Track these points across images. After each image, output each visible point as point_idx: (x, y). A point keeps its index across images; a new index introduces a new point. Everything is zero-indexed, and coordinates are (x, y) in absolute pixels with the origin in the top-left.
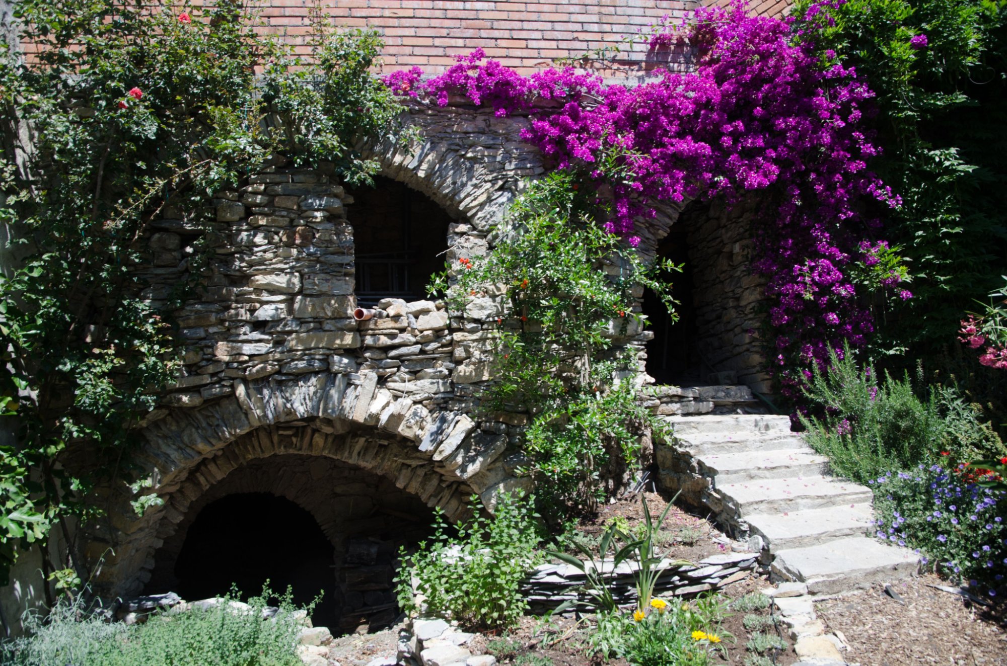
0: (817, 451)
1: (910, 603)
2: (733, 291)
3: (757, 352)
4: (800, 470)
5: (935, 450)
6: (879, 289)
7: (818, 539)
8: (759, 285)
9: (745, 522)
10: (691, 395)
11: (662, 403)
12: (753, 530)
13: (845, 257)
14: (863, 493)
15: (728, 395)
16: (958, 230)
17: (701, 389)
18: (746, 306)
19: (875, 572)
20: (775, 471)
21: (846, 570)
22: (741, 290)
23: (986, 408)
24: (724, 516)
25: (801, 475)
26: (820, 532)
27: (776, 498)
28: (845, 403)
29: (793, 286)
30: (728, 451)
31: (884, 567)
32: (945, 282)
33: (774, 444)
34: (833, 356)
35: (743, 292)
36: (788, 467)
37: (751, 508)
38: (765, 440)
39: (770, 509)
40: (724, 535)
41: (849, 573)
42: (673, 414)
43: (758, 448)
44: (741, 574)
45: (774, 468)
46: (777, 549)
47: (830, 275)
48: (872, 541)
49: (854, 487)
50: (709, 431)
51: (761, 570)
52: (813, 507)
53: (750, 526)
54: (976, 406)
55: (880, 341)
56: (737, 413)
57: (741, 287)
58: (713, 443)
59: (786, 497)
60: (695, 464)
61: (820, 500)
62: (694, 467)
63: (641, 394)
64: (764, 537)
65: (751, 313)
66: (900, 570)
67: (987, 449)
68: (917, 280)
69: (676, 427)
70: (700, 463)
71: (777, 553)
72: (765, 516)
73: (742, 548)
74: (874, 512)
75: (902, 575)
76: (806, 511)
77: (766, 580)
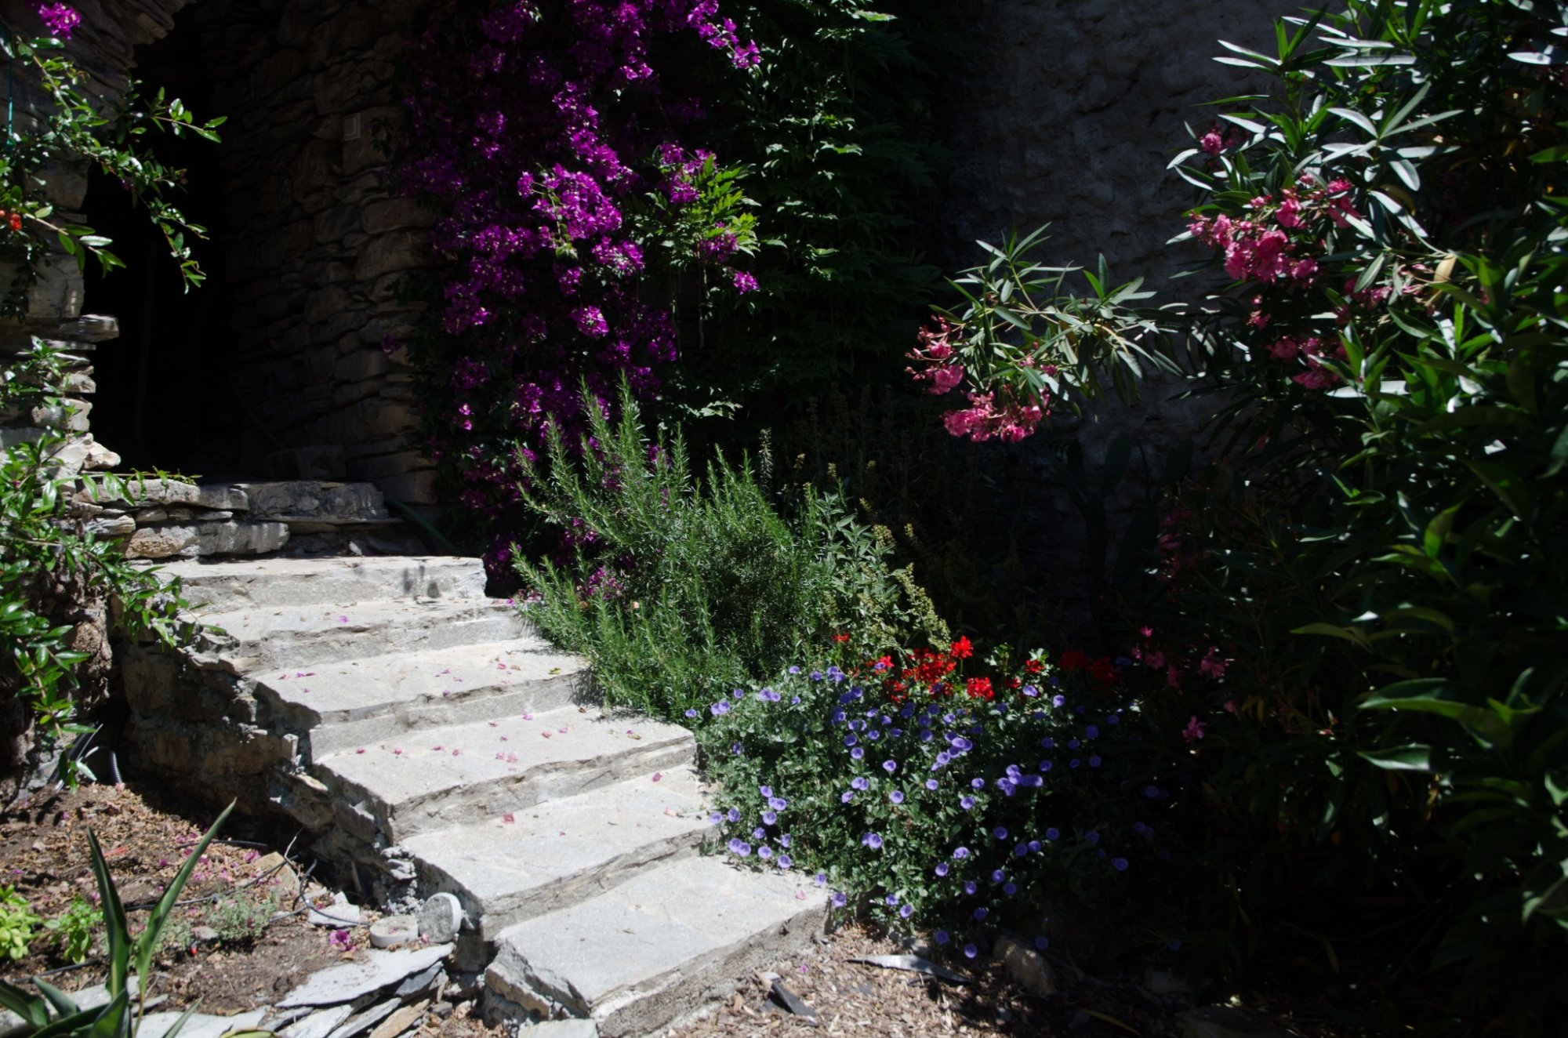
0: (558, 643)
1: (828, 1016)
2: (339, 242)
3: (399, 401)
4: (527, 695)
5: (810, 631)
6: (693, 263)
7: (598, 879)
8: (413, 228)
9: (405, 856)
10: (227, 504)
11: (140, 525)
12: (430, 879)
13: (626, 175)
14: (677, 742)
15: (326, 505)
16: (850, 149)
17: (255, 488)
18: (373, 281)
19: (744, 951)
20: (468, 702)
21: (684, 960)
22: (362, 239)
23: (898, 535)
24: (338, 839)
25: (528, 707)
26: (603, 861)
27: (483, 779)
28: (620, 523)
29: (505, 235)
30: (341, 656)
31: (762, 935)
32: (822, 262)
33: (456, 629)
34: (596, 412)
35: (366, 244)
36: (499, 690)
37: (421, 814)
38: (433, 622)
39: (469, 810)
40: (341, 897)
41: (692, 967)
42: (176, 557)
43: (416, 644)
44: (406, 1016)
45: (466, 695)
46: (500, 926)
47: (594, 214)
48: (716, 864)
49: (654, 731)
50: (283, 601)
51: (456, 989)
52: (571, 790)
53: (419, 864)
54: (881, 531)
55: (680, 386)
56: (350, 553)
57: (362, 231)
58: (297, 635)
59: (507, 774)
60: (247, 697)
61: (587, 772)
62: (244, 705)
63: (76, 499)
64: (462, 894)
65: (386, 299)
66: (793, 932)
67: (900, 623)
68: (766, 252)
69: (187, 593)
70: (263, 693)
71: (503, 935)
72: (457, 829)
73: (401, 935)
74: (704, 787)
75: (797, 944)
76: (557, 802)
77: (472, 1015)
